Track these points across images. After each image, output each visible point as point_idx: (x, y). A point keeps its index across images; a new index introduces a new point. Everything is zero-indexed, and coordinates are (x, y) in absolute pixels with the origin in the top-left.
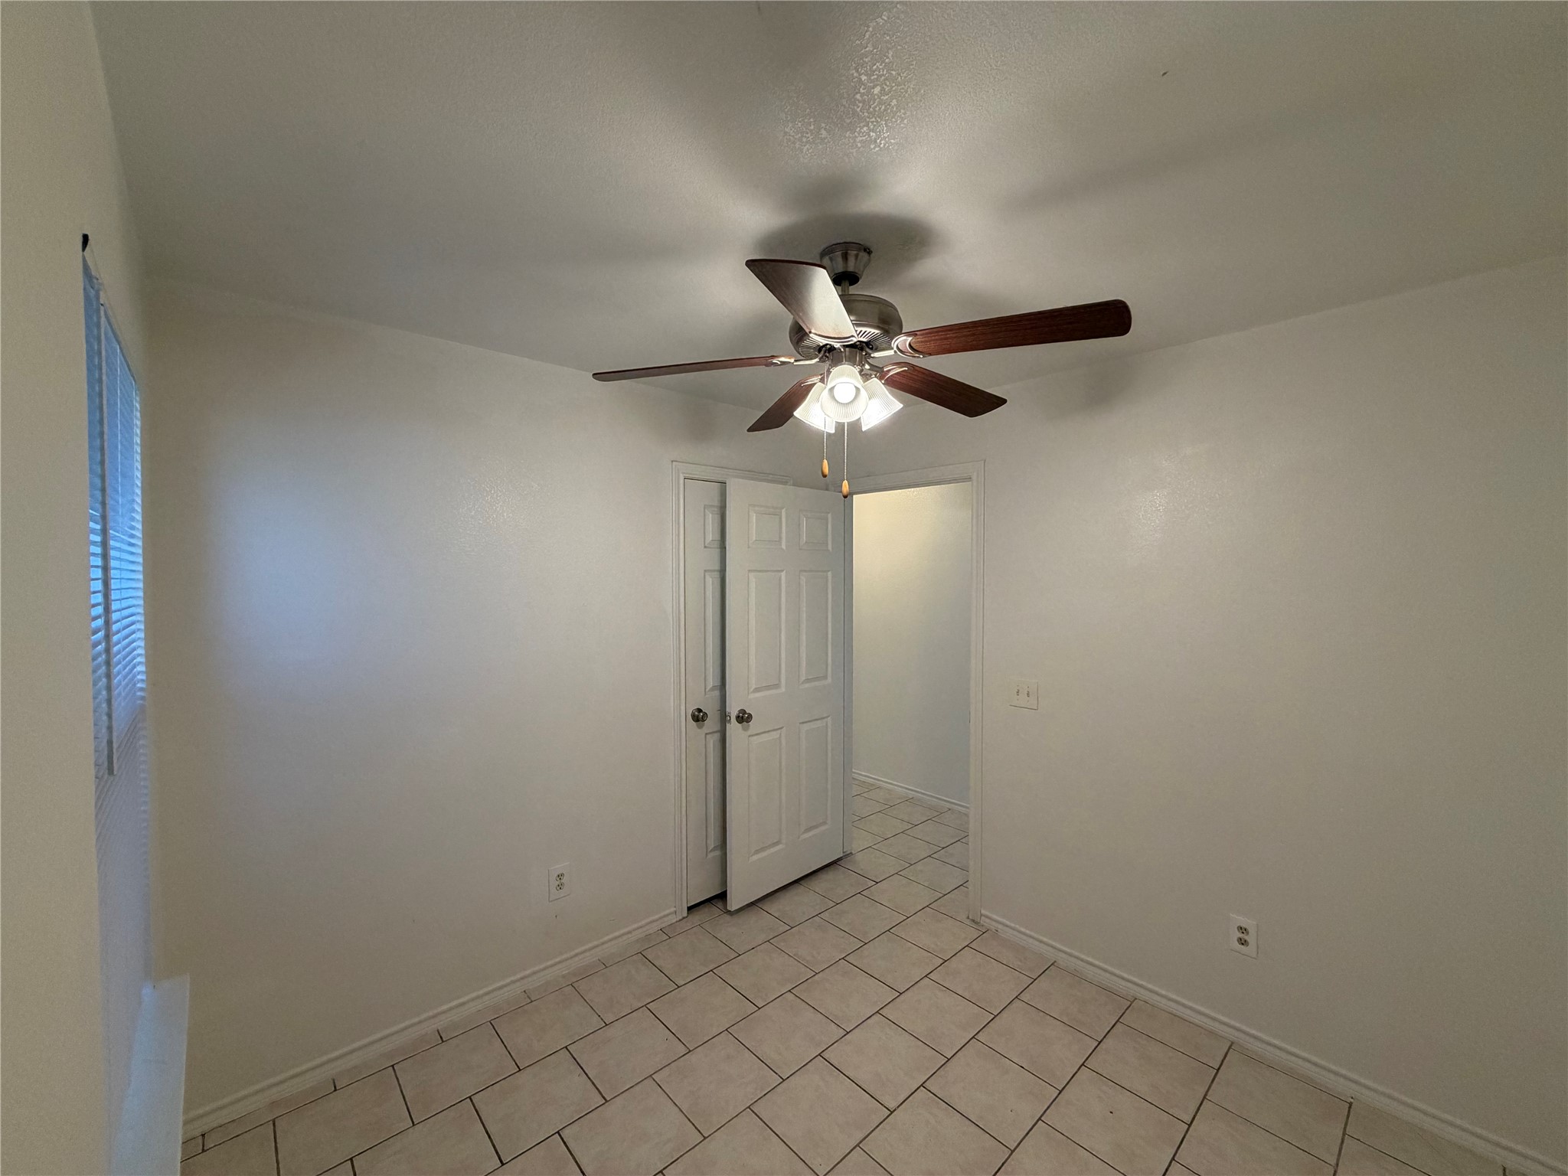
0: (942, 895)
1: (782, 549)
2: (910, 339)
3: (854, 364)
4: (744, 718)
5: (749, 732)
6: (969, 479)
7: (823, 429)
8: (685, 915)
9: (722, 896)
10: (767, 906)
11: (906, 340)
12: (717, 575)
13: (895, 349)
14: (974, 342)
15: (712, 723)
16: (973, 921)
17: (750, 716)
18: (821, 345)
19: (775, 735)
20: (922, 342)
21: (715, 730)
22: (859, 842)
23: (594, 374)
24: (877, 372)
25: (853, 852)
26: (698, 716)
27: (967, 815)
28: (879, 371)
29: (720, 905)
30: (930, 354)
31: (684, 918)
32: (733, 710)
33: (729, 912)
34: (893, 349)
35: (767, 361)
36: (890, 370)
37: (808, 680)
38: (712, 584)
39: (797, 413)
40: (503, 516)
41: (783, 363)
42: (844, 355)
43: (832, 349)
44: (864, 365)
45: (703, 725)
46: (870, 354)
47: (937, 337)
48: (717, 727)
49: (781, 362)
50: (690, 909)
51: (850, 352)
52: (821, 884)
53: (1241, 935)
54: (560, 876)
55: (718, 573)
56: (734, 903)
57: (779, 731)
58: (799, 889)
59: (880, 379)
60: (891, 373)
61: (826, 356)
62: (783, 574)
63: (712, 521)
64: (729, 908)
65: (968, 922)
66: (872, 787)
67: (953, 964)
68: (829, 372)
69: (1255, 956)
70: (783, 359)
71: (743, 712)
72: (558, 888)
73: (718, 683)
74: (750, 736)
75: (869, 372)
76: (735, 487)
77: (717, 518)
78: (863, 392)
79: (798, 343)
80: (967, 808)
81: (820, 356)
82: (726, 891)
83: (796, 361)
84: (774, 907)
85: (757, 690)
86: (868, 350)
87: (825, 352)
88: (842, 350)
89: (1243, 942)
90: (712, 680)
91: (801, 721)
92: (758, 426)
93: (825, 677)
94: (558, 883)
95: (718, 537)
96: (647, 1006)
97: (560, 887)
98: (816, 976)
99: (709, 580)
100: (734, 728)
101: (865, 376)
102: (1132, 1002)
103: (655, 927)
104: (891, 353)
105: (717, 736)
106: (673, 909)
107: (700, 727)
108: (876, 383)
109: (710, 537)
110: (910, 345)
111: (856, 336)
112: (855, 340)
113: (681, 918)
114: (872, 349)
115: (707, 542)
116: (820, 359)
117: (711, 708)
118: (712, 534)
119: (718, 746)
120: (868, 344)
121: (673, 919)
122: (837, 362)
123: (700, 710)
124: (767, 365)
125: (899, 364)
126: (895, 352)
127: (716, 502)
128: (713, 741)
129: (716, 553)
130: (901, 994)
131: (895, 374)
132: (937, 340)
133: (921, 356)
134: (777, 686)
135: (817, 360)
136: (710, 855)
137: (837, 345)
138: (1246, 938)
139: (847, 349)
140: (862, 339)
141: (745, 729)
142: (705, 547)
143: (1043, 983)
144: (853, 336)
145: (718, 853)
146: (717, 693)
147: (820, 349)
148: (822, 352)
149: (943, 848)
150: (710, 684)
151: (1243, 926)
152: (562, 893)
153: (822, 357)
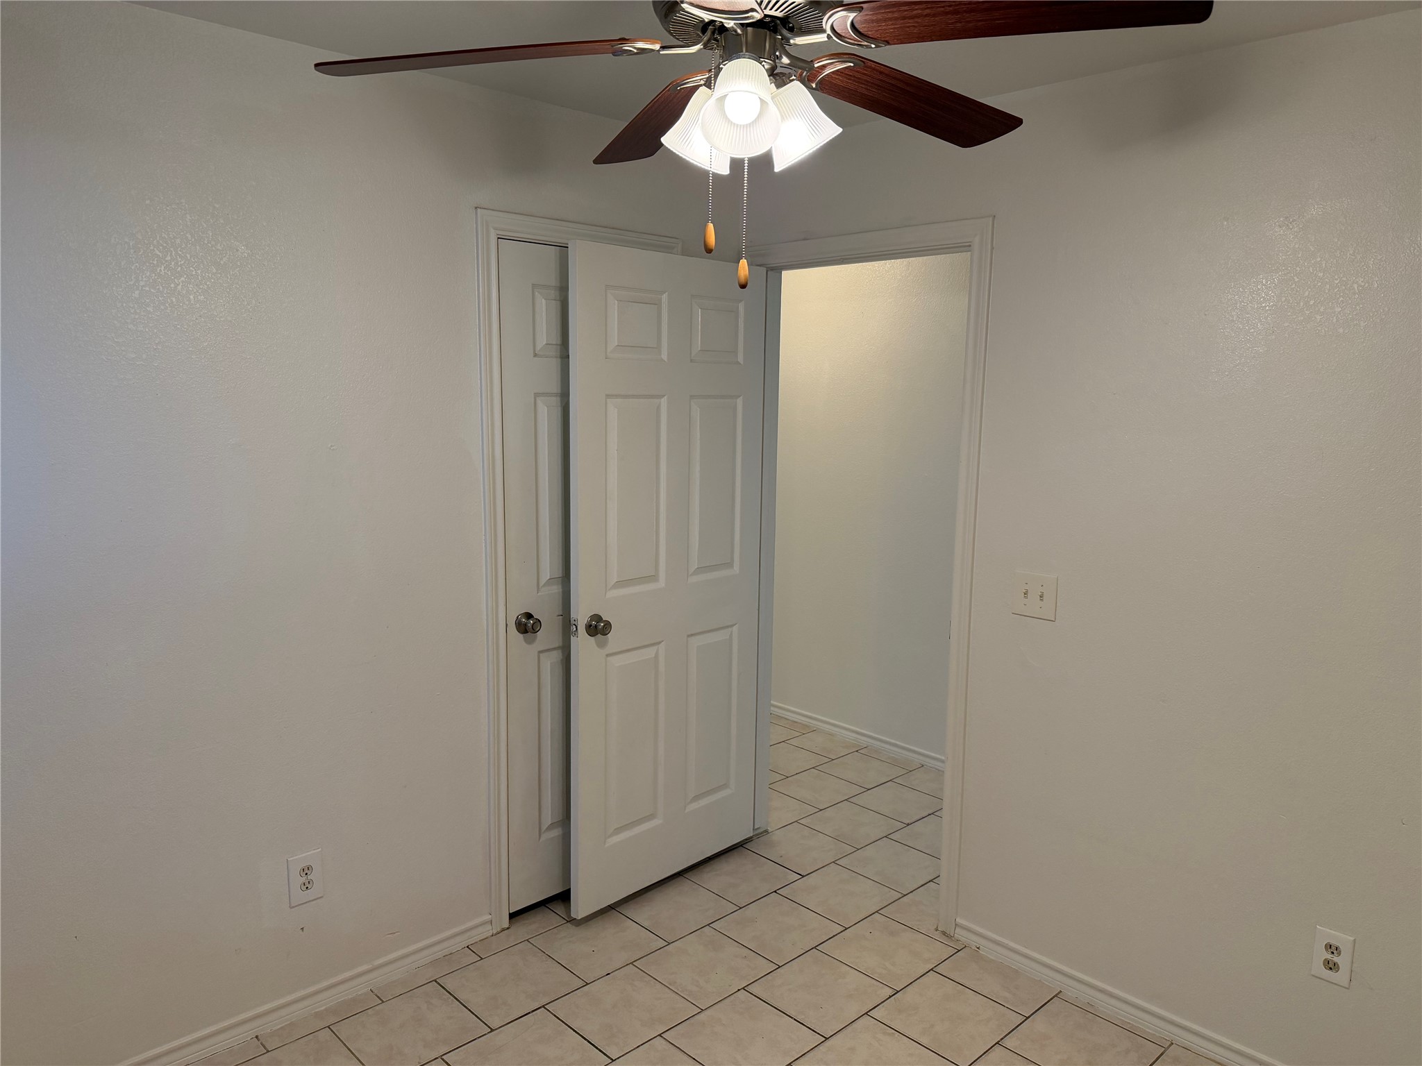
0: (900, 895)
1: (662, 360)
2: (852, 15)
3: (758, 57)
4: (598, 627)
5: (609, 649)
6: (966, 247)
7: (709, 169)
8: (506, 925)
9: (564, 897)
10: (630, 910)
11: (847, 17)
12: (555, 401)
13: (829, 31)
14: (959, 25)
15: (548, 635)
16: (944, 933)
17: (608, 625)
18: (707, 20)
19: (649, 653)
20: (873, 21)
21: (557, 645)
22: (779, 813)
23: (317, 65)
24: (803, 69)
25: (770, 830)
26: (526, 625)
27: (940, 773)
28: (804, 71)
29: (559, 909)
30: (888, 43)
31: (503, 930)
32: (581, 615)
33: (572, 921)
34: (824, 31)
35: (614, 46)
36: (824, 67)
37: (700, 570)
38: (547, 415)
39: (665, 140)
40: (189, 300)
41: (642, 51)
42: (743, 39)
43: (722, 29)
44: (779, 58)
45: (536, 637)
46: (788, 40)
47: (896, 15)
48: (557, 641)
49: (638, 49)
50: (513, 916)
51: (755, 35)
52: (715, 878)
53: (1329, 956)
54: (306, 870)
55: (559, 399)
56: (582, 905)
57: (655, 648)
58: (684, 885)
59: (806, 82)
60: (827, 71)
61: (716, 40)
62: (664, 401)
63: (545, 309)
64: (573, 915)
65: (937, 936)
66: (806, 730)
67: (909, 996)
68: (719, 70)
69: (1347, 986)
70: (641, 45)
71: (597, 618)
72: (304, 888)
73: (558, 573)
74: (607, 655)
75: (786, 71)
76: (582, 256)
77: (555, 306)
78: (772, 108)
79: (666, 16)
80: (943, 761)
81: (705, 39)
82: (570, 889)
83: (663, 48)
84: (644, 913)
85: (621, 584)
86: (785, 32)
87: (713, 33)
88: (739, 31)
89: (1331, 966)
90: (549, 567)
91: (689, 633)
92: (610, 155)
93: (729, 565)
94: (304, 879)
95: (556, 339)
96: (444, 1057)
97: (306, 886)
98: (702, 1015)
99: (543, 410)
100: (582, 643)
101: (778, 77)
102: (1166, 1049)
103: (461, 942)
104: (821, 38)
105: (556, 656)
106: (488, 917)
107: (529, 642)
108: (796, 89)
109: (542, 340)
110: (852, 25)
111: (757, 8)
112: (757, 16)
113: (499, 930)
114: (791, 30)
115: (539, 347)
116: (705, 46)
117: (547, 615)
118: (545, 335)
119: (559, 671)
120: (785, 21)
121: (487, 931)
122: (731, 52)
123: (529, 616)
124: (615, 54)
125: (840, 56)
126: (829, 37)
127: (553, 280)
128: (551, 662)
129: (554, 364)
130: (826, 1039)
131: (833, 73)
132: (896, 19)
133: (873, 46)
134: (653, 578)
135: (699, 47)
136: (547, 836)
137: (730, 24)
138: (1336, 959)
139: (750, 29)
140: (773, 13)
141: (601, 645)
142: (535, 355)
143: (1039, 1024)
144: (753, 10)
145: (557, 832)
146: (556, 589)
147: (705, 26)
148: (709, 33)
149: (908, 825)
150: (546, 575)
151: (1333, 942)
152: (310, 894)
153: (709, 41)
